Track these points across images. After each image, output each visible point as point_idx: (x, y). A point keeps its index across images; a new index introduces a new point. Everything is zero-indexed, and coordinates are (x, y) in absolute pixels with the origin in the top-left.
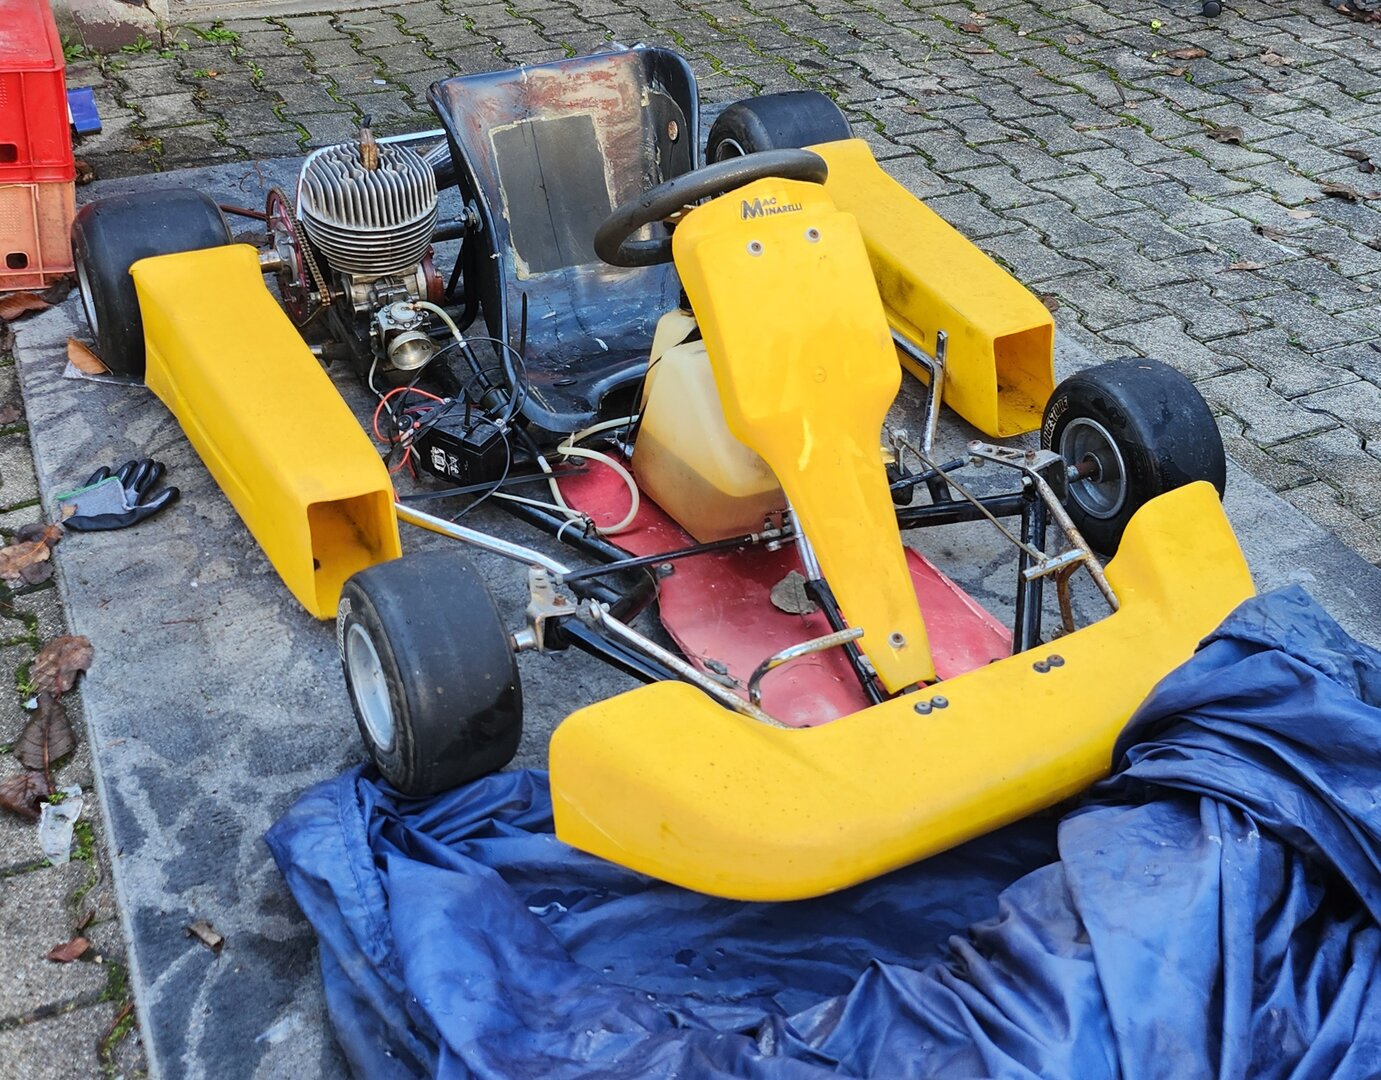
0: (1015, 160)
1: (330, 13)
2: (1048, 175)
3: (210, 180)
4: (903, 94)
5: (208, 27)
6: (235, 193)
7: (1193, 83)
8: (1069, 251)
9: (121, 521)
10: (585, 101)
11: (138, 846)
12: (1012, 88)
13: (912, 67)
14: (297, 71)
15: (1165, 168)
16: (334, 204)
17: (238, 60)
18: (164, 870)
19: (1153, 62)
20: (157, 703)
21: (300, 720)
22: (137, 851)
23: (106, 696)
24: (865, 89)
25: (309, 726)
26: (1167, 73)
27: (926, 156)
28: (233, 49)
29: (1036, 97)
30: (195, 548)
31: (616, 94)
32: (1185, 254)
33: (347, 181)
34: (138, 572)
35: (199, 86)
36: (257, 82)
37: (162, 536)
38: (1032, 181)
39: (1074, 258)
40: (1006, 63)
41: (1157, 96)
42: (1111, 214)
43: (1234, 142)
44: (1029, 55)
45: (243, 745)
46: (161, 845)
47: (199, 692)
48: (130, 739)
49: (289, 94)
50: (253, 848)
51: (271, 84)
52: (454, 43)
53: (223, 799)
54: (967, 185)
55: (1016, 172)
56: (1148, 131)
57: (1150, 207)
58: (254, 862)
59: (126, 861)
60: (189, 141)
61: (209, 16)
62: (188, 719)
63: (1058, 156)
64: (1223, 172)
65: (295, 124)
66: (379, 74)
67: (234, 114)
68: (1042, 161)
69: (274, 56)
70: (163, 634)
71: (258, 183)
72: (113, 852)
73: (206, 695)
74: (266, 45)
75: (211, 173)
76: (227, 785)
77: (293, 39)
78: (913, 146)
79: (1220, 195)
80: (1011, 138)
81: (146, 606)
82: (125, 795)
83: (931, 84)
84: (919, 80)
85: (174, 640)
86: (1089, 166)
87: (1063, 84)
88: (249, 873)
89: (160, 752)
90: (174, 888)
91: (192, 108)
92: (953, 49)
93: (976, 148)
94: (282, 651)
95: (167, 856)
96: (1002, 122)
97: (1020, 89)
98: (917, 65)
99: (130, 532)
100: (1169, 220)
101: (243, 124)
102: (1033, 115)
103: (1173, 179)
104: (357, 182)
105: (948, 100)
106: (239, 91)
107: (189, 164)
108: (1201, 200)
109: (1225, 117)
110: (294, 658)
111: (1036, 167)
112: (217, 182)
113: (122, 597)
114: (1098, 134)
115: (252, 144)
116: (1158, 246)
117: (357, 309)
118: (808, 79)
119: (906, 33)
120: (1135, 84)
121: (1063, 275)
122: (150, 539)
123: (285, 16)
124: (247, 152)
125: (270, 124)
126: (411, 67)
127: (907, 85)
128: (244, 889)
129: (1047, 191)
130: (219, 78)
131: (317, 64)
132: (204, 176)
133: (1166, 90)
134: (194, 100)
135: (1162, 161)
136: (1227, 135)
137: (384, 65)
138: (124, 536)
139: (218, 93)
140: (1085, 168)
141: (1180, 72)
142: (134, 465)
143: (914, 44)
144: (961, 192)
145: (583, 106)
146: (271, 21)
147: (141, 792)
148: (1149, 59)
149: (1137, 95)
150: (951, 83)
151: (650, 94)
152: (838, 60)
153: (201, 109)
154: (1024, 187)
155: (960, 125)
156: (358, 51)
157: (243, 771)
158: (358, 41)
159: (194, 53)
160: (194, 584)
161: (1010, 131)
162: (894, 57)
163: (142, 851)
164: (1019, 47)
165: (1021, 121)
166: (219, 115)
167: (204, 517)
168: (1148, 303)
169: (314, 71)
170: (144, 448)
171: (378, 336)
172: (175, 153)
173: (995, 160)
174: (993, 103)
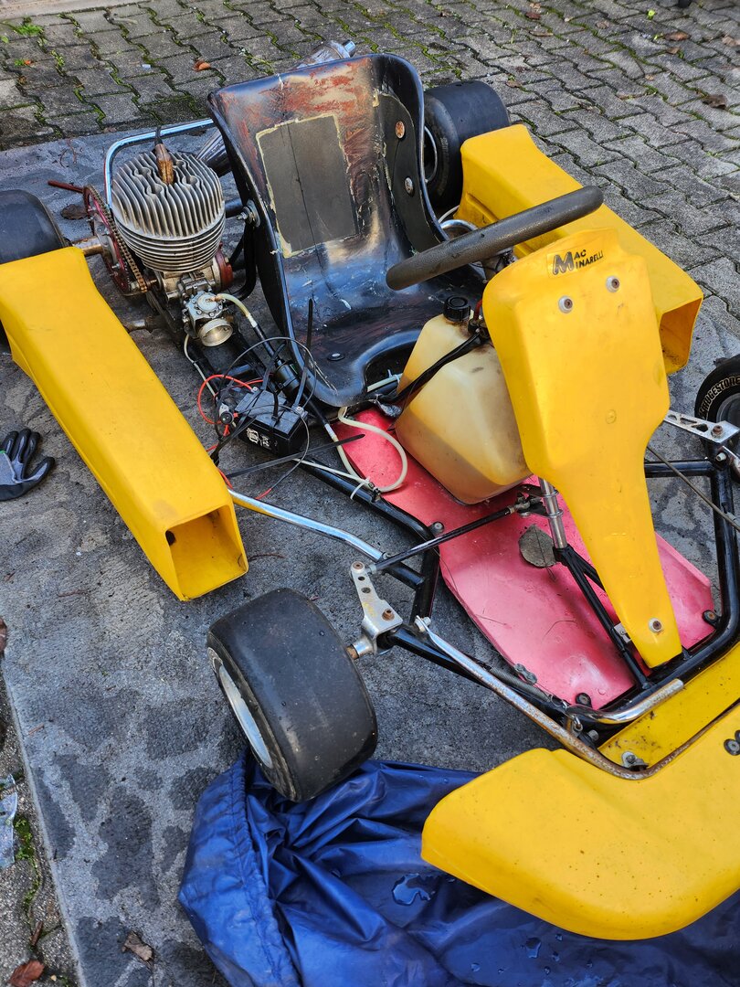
0: (588, 124)
1: (103, 9)
2: (612, 137)
3: (38, 157)
4: (503, 71)
5: (20, 23)
6: (57, 168)
7: (684, 60)
8: (643, 202)
9: (11, 492)
10: (330, 104)
11: (69, 847)
12: (572, 65)
13: (504, 48)
14: (88, 58)
15: (683, 129)
16: (142, 216)
17: (45, 50)
18: (94, 873)
19: (655, 42)
20: (65, 682)
21: (183, 694)
22: (69, 853)
23: (22, 677)
24: (478, 67)
25: (191, 700)
26: (667, 52)
27: (530, 123)
28: (40, 41)
29: (588, 71)
30: (75, 516)
31: (352, 97)
32: (716, 202)
33: (152, 197)
34: (34, 543)
35: (20, 73)
36: (60, 68)
37: (47, 504)
38: (602, 142)
39: (647, 209)
40: (562, 44)
41: (664, 70)
42: (661, 169)
43: (722, 107)
44: (575, 37)
45: (140, 725)
46: (89, 844)
47: (96, 668)
48: (48, 724)
49: (84, 78)
50: (163, 841)
51: (70, 70)
52: (193, 32)
53: (131, 787)
54: (562, 147)
55: (591, 135)
56: (665, 99)
57: (683, 162)
58: (166, 858)
59: (61, 864)
60: (19, 122)
61: (19, 13)
62: (92, 699)
63: (615, 120)
64: (720, 131)
65: (92, 104)
66: (145, 60)
67: (47, 97)
68: (606, 125)
69: (69, 46)
70: (60, 607)
71: (73, 160)
72: (49, 854)
73: (103, 670)
74: (63, 36)
75: (38, 152)
76: (132, 770)
77: (80, 31)
78: (520, 115)
79: (725, 151)
80: (581, 107)
81: (44, 578)
82: (51, 787)
83: (519, 62)
84: (511, 59)
85: (68, 614)
86: (636, 128)
87: (602, 61)
88: (164, 870)
89: (73, 737)
90: (106, 893)
91: (17, 93)
92: (525, 33)
93: (562, 115)
94: (156, 621)
95: (94, 857)
96: (572, 92)
97: (577, 65)
98: (506, 46)
99: (22, 501)
100: (699, 173)
101: (56, 106)
102: (591, 87)
103: (691, 139)
104: (160, 197)
105: (533, 75)
106: (48, 77)
107: (21, 143)
108: (714, 155)
109: (711, 87)
110: (167, 628)
111: (604, 131)
112: (43, 159)
113: (24, 570)
114: (634, 102)
115: (64, 123)
116: (698, 196)
117: (169, 296)
118: (438, 59)
119: (493, 20)
120: (649, 61)
121: (644, 224)
122: (37, 508)
123: (73, 12)
124: (61, 130)
125: (76, 107)
126: (166, 53)
127: (505, 63)
128: (162, 888)
129: (615, 150)
130: (33, 66)
131: (100, 52)
132: (34, 154)
133: (669, 65)
134: (17, 85)
135: (680, 123)
136: (717, 102)
137: (147, 52)
138: (16, 506)
139: (34, 79)
140: (633, 130)
141: (675, 51)
142: (16, 436)
143: (500, 30)
144: (559, 153)
145: (328, 109)
146: (63, 16)
147: (63, 782)
148: (652, 40)
149: (651, 69)
150: (533, 61)
151: (379, 96)
152: (455, 43)
153: (24, 93)
154: (599, 147)
155: (546, 97)
156: (127, 40)
157: (144, 753)
158: (126, 31)
159: (14, 45)
160: (79, 554)
161: (580, 101)
162: (491, 40)
163: (72, 852)
164: (567, 31)
165: (584, 92)
166: (37, 99)
167: (77, 483)
168: (706, 247)
169: (99, 58)
170: (21, 415)
171: (190, 323)
172: (10, 133)
173: (575, 125)
174: (563, 77)
